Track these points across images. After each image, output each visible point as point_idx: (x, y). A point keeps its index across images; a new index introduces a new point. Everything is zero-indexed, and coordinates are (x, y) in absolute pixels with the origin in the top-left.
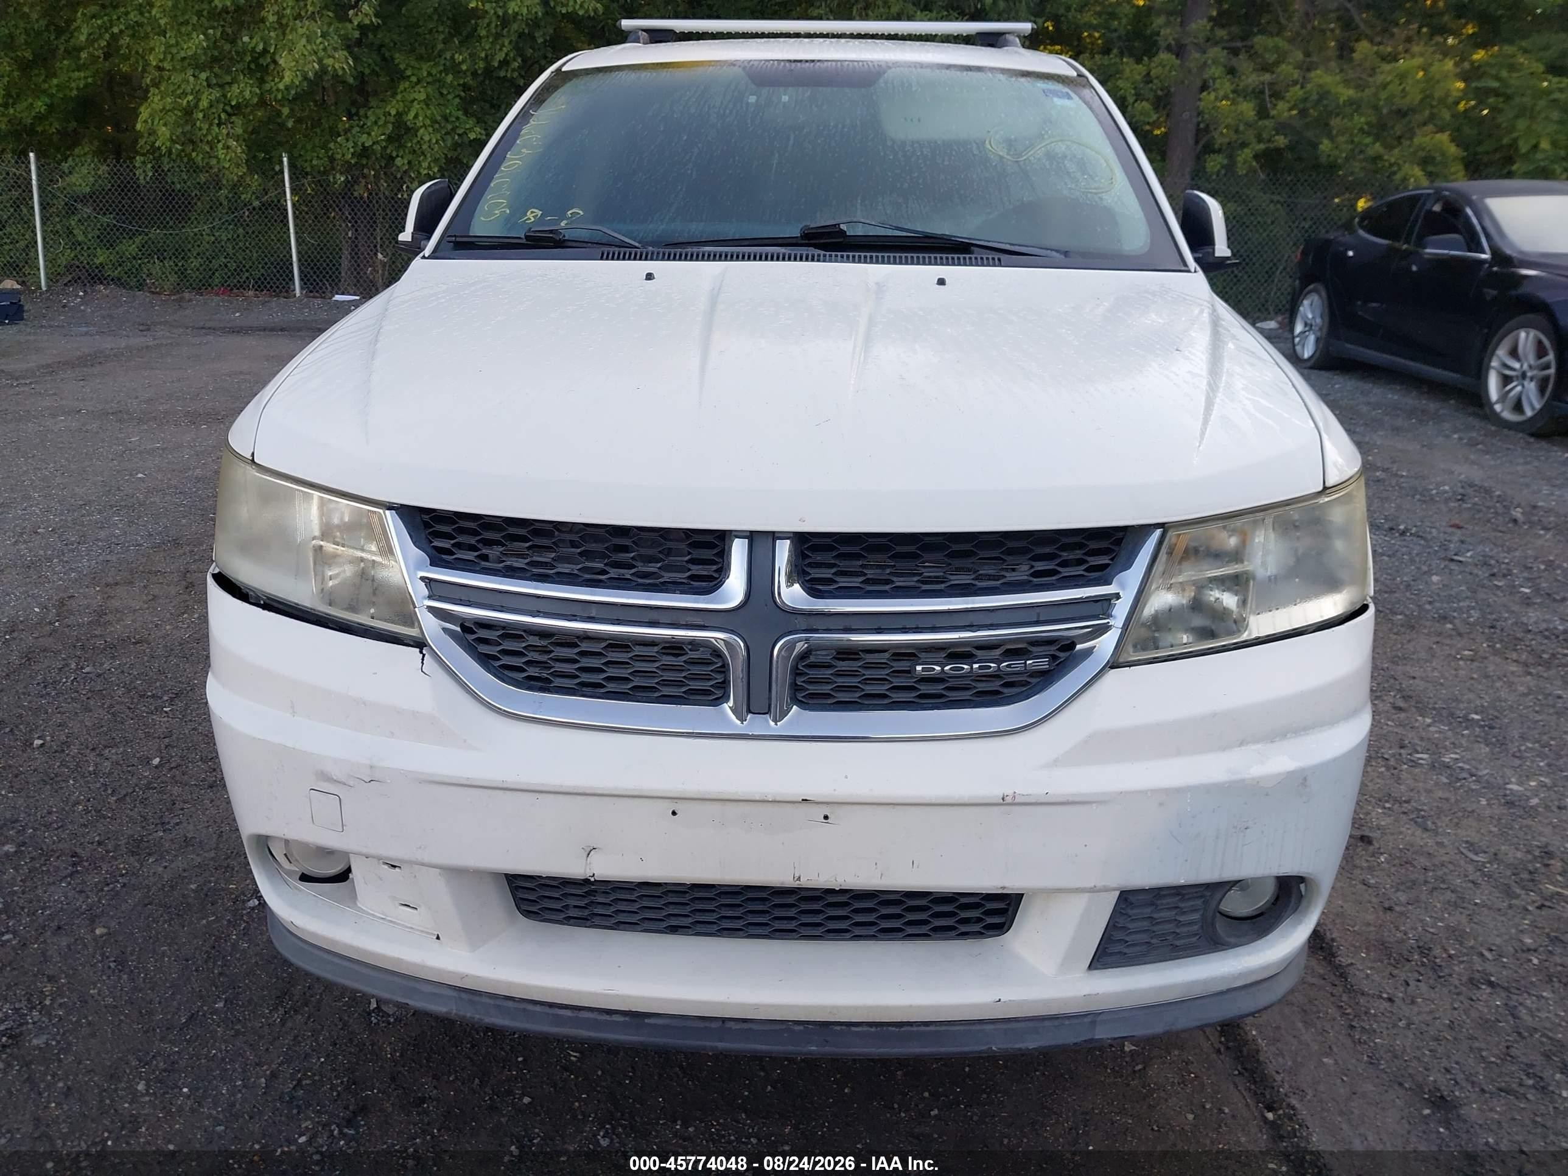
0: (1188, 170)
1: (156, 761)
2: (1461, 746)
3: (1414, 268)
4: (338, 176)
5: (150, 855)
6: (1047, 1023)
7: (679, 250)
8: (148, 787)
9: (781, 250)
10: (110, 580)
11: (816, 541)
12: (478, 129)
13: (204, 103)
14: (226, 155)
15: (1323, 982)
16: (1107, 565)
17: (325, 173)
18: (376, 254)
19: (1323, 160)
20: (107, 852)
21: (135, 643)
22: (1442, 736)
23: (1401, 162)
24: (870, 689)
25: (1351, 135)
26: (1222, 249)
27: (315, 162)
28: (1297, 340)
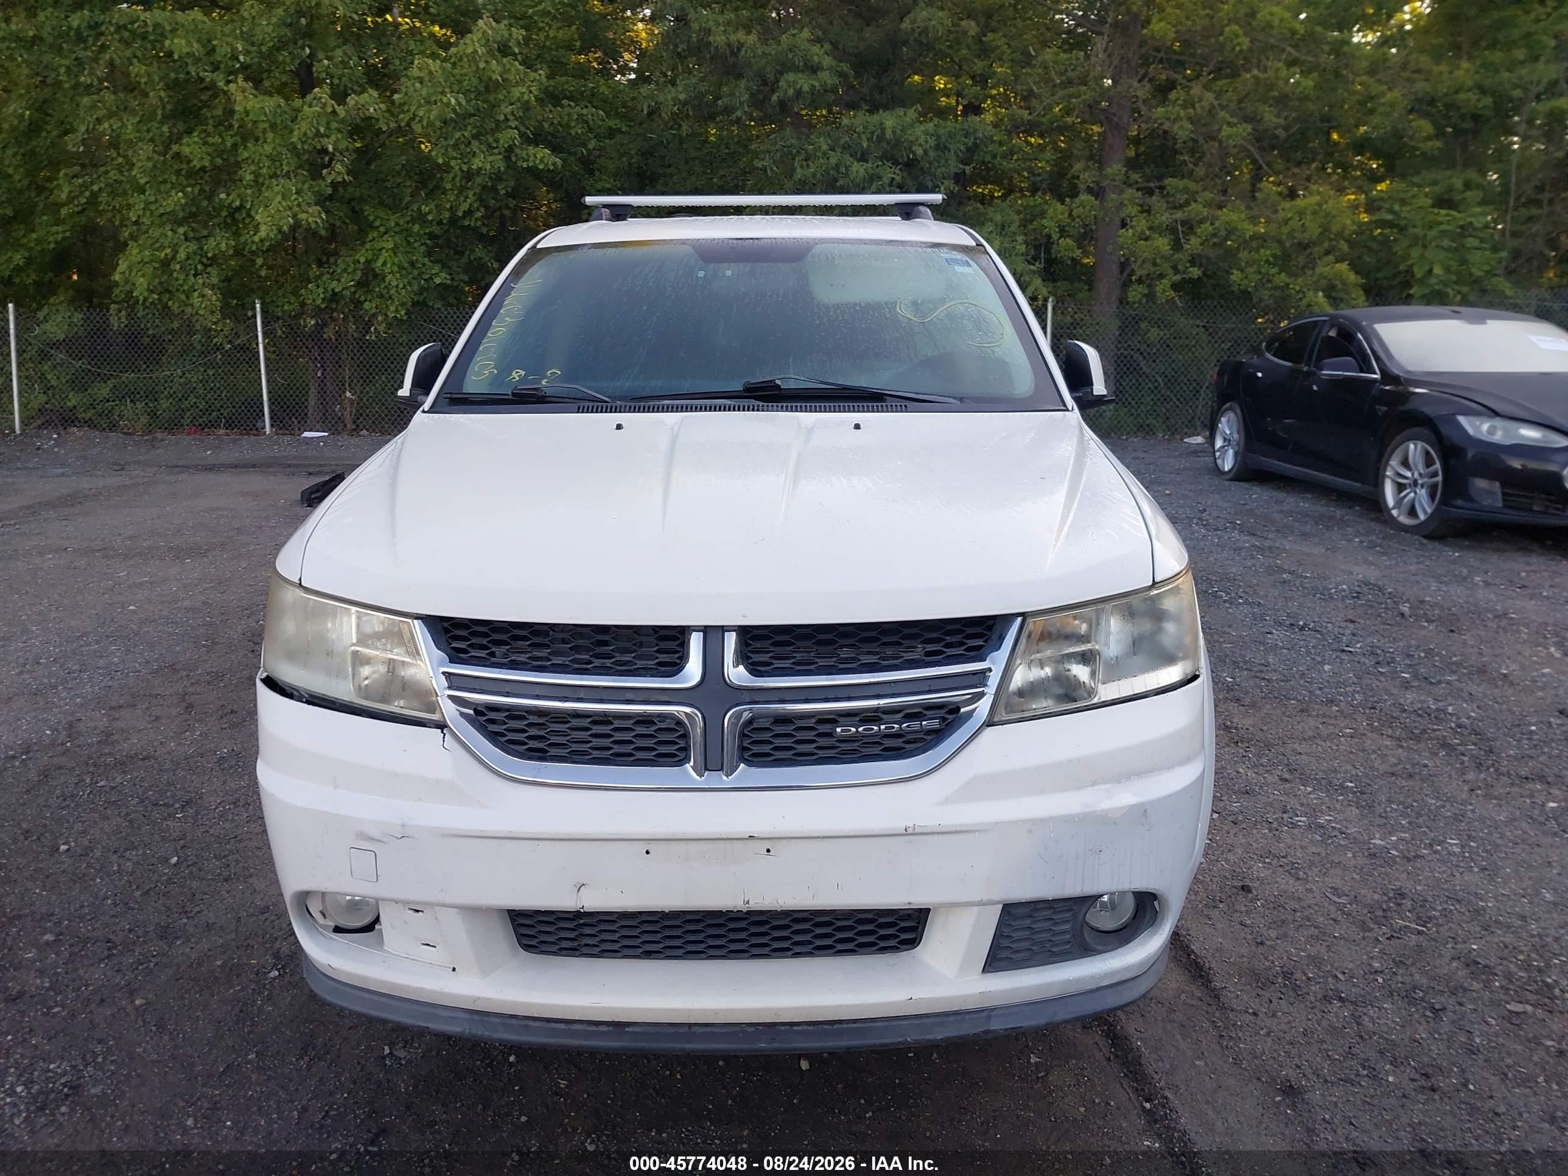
0: (1114, 298)
1: (174, 860)
2: (1335, 809)
3: (1315, 388)
4: (308, 320)
5: (177, 938)
6: (952, 1018)
7: (642, 404)
8: (169, 882)
9: (728, 402)
10: (114, 704)
11: (756, 632)
12: (443, 275)
13: (181, 256)
14: (202, 302)
15: (1200, 1003)
16: (982, 646)
17: (297, 317)
18: (344, 392)
19: (1235, 288)
20: (138, 937)
21: (143, 759)
22: (1319, 801)
23: (1305, 290)
24: (801, 748)
25: (1259, 266)
26: (1099, 387)
27: (286, 307)
28: (1218, 454)
